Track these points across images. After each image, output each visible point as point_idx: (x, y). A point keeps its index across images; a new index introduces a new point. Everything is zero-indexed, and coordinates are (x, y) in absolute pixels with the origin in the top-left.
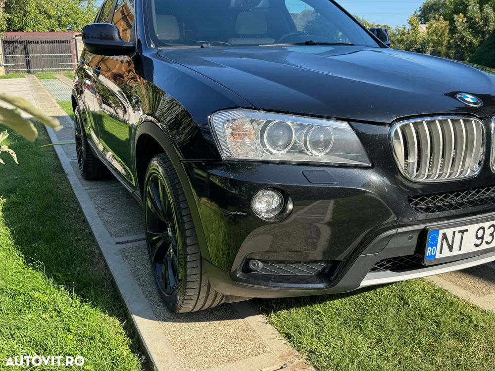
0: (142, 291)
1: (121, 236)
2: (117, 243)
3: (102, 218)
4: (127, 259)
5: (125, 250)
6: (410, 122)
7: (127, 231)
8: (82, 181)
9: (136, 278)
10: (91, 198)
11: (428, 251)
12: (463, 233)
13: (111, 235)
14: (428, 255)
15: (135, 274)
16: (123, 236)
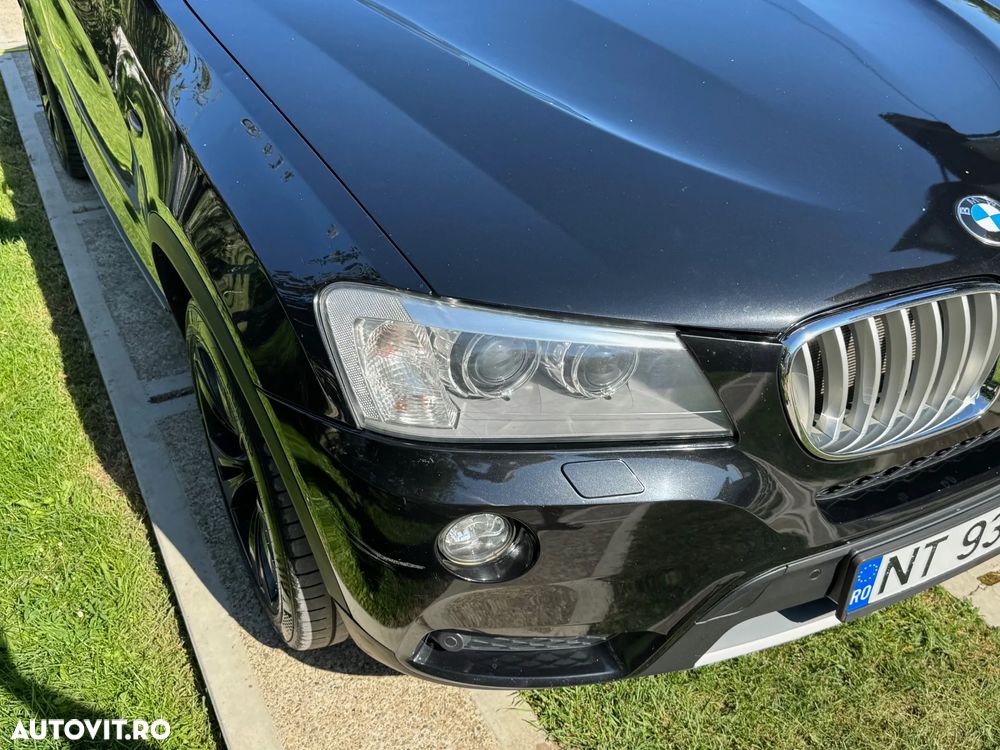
0: (213, 562)
1: (160, 376)
2: (154, 400)
3: (116, 314)
4: (177, 452)
5: (172, 424)
6: (836, 326)
7: (174, 357)
8: (64, 181)
9: (199, 517)
10: (88, 243)
11: (853, 597)
12: (936, 546)
13: (138, 372)
14: (851, 603)
15: (196, 503)
16: (166, 375)
